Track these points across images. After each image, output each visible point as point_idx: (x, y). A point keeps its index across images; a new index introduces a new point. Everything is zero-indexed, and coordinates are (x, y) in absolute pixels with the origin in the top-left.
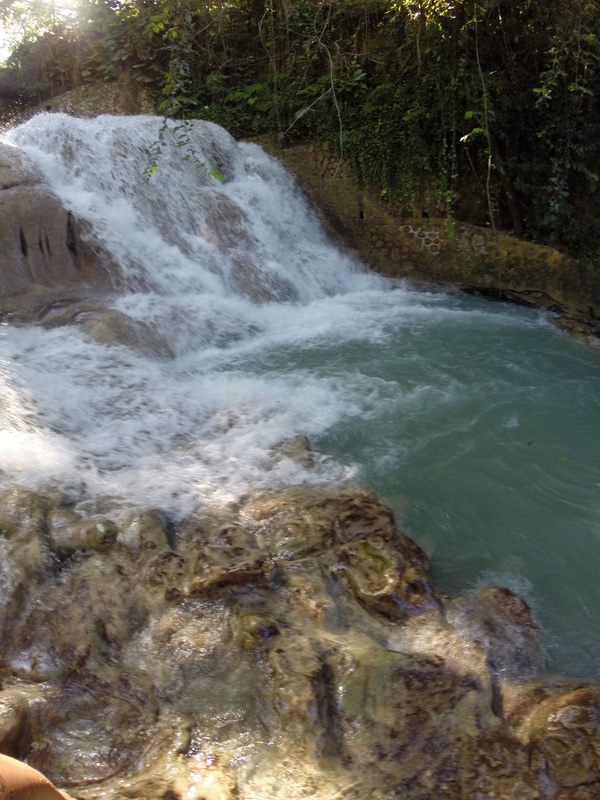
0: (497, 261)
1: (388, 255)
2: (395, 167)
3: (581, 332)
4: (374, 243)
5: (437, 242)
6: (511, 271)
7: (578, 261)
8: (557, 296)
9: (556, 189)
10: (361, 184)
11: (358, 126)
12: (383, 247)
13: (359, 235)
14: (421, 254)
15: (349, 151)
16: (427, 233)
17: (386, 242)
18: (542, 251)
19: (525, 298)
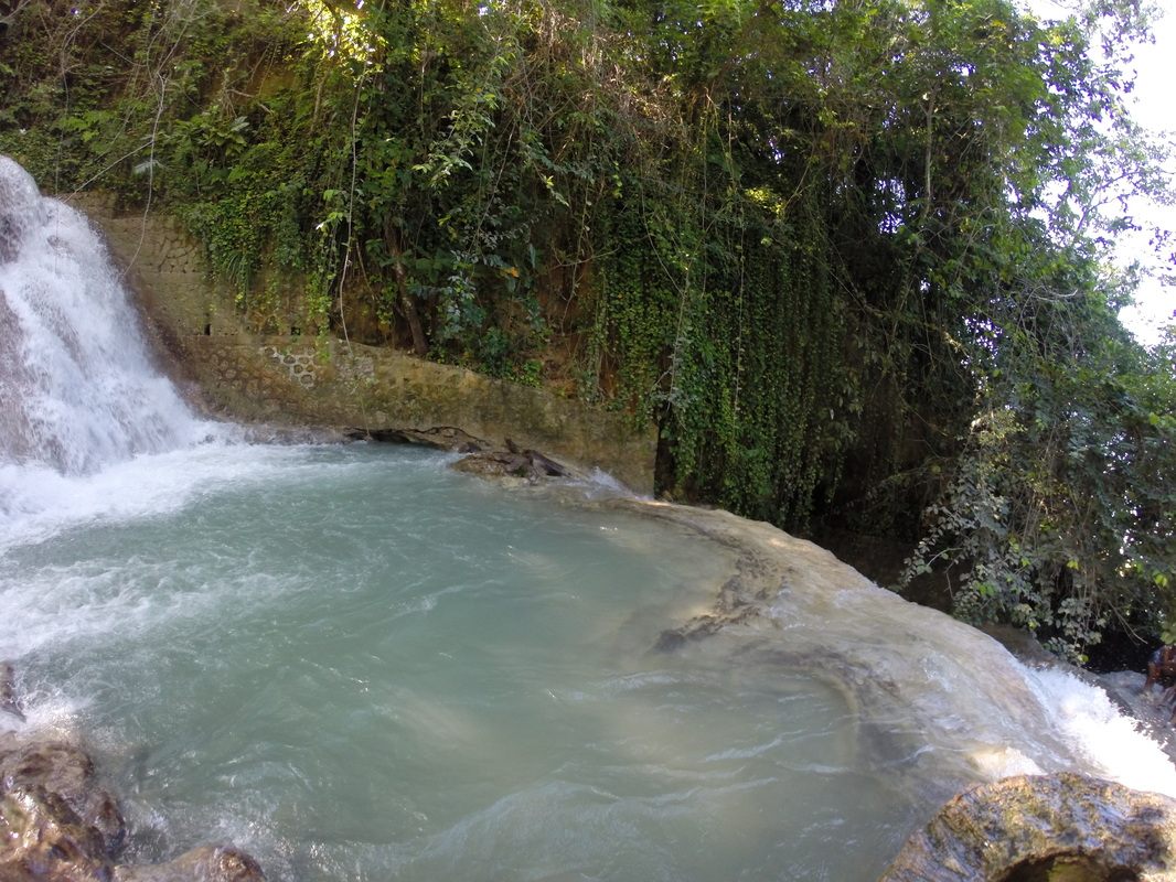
0: (394, 392)
1: (242, 391)
2: (259, 262)
3: (492, 474)
4: (222, 373)
5: (310, 369)
6: (412, 404)
7: (499, 382)
8: (474, 430)
9: (458, 290)
10: (210, 283)
11: (219, 198)
12: (236, 378)
13: (203, 360)
14: (289, 387)
15: (199, 233)
16: (297, 357)
17: (239, 372)
18: (451, 373)
19: (431, 438)
